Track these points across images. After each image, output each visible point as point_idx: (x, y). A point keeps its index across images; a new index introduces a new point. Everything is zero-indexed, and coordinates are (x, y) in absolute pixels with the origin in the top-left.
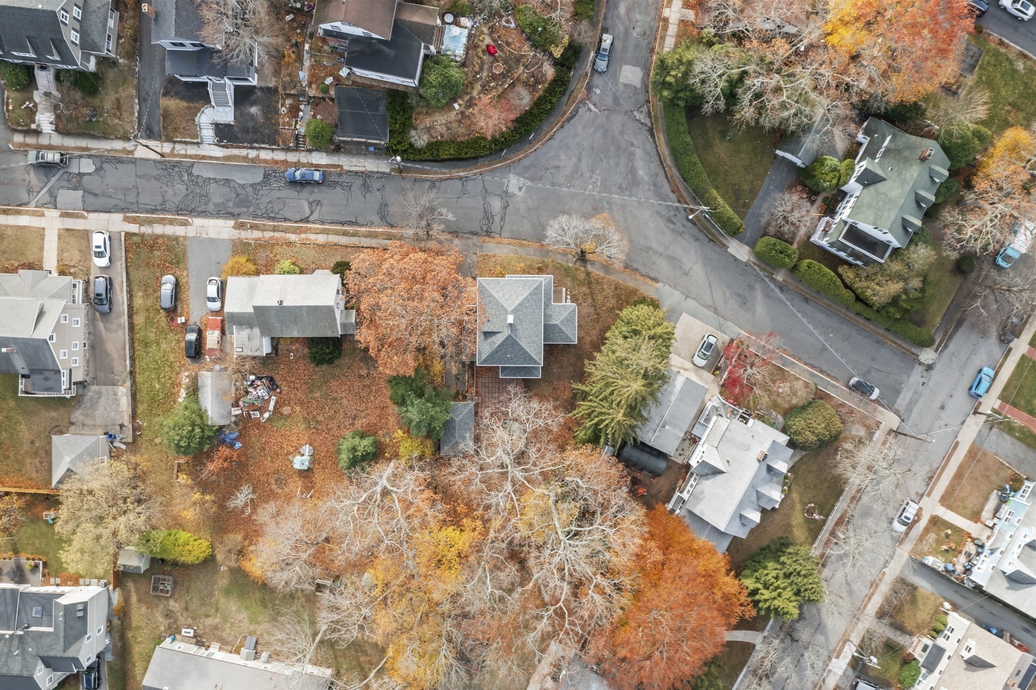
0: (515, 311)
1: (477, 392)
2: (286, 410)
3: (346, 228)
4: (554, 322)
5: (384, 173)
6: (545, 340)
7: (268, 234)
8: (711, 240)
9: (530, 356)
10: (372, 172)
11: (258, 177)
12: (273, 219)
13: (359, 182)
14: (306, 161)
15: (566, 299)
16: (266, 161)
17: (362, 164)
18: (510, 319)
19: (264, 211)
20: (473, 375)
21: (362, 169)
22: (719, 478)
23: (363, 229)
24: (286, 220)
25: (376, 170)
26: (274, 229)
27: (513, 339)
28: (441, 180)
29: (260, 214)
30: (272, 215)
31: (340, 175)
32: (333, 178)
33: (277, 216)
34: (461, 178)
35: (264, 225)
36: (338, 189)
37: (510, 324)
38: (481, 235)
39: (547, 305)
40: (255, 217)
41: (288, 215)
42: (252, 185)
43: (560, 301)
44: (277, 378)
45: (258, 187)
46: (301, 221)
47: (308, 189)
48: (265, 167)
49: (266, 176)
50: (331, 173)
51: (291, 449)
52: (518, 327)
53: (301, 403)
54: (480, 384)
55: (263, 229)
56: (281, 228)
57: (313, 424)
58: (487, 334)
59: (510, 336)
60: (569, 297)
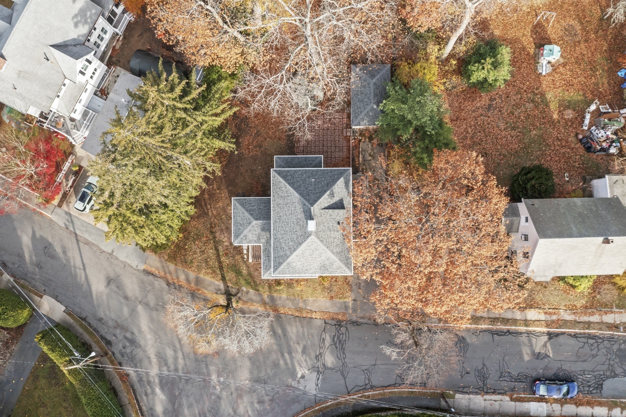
0: (307, 235)
1: (349, 141)
2: (569, 114)
3: (505, 328)
4: (260, 222)
5: (463, 393)
6: (269, 201)
7: (595, 318)
8: (84, 319)
9: (286, 180)
10: (477, 393)
11: (608, 385)
12: (590, 337)
13: (490, 382)
14: (554, 405)
15: (248, 250)
16: (601, 404)
17: (488, 403)
18: (312, 225)
19: (601, 346)
20: (353, 160)
21: (487, 397)
22: (59, 40)
23: (484, 327)
24: (575, 336)
25: (471, 396)
26: (589, 325)
27: (308, 201)
28: (394, 385)
29: (606, 342)
30: (591, 341)
31: (513, 390)
32: (522, 385)
33: (585, 340)
34: (372, 388)
35: (600, 329)
36: (515, 373)
37: (312, 218)
38: (347, 321)
39: (268, 242)
40: (611, 339)
41: (572, 341)
42: (616, 376)
43: (253, 247)
44: (582, 151)
45: (608, 373)
46: (557, 335)
47: (550, 373)
48: (601, 397)
49: (600, 387)
50: (524, 391)
51: (561, 69)
52: (302, 216)
53: (552, 123)
54: (345, 150)
55: (602, 324)
56: (581, 325)
57: (538, 99)
58: (339, 205)
59: (312, 205)
60: (245, 252)
